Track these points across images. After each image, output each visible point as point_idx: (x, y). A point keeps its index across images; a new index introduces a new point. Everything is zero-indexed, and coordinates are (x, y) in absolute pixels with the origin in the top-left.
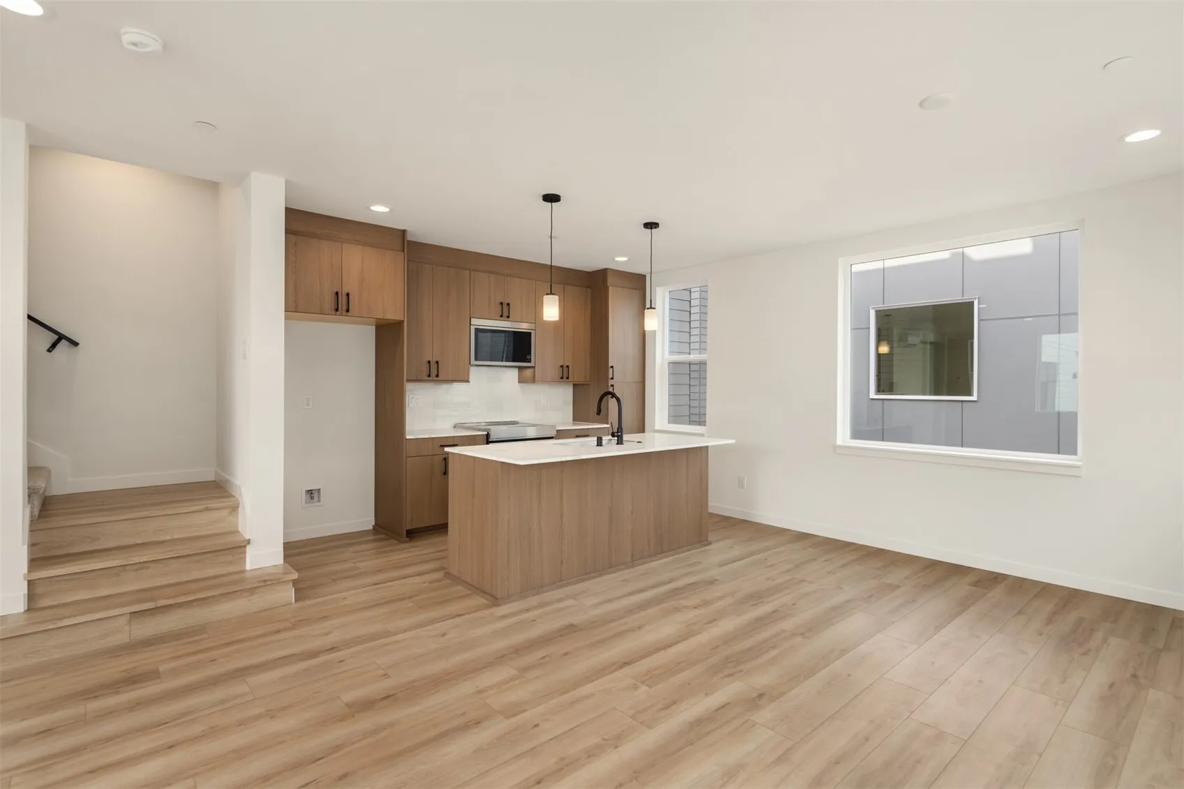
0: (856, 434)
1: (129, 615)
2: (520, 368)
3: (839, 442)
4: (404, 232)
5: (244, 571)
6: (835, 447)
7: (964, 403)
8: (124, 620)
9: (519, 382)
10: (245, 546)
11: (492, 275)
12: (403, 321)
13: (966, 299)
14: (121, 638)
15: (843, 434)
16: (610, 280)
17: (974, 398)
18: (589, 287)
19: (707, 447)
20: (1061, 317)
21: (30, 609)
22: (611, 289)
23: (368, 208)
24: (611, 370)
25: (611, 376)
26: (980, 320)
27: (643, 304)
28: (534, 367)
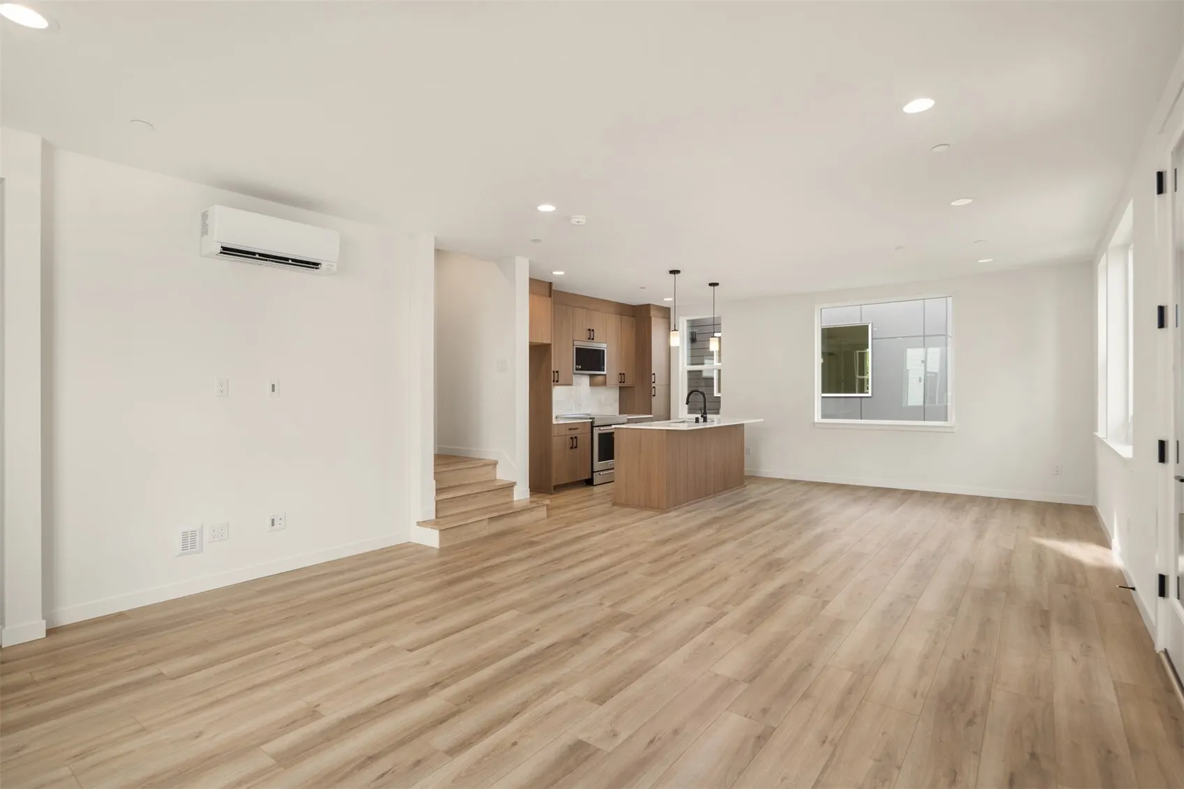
0: (824, 416)
1: (487, 521)
2: (591, 376)
3: (816, 421)
4: (550, 284)
5: (513, 501)
6: (814, 424)
7: (863, 399)
8: (485, 523)
9: (590, 385)
10: (513, 486)
11: (584, 310)
12: (550, 344)
13: (864, 323)
14: (485, 533)
15: (818, 417)
16: (653, 313)
17: (869, 395)
18: (634, 316)
19: (743, 424)
20: (926, 338)
21: (436, 518)
22: (653, 319)
23: (551, 273)
24: (653, 376)
25: (653, 381)
26: (872, 339)
27: (669, 328)
28: (605, 375)
